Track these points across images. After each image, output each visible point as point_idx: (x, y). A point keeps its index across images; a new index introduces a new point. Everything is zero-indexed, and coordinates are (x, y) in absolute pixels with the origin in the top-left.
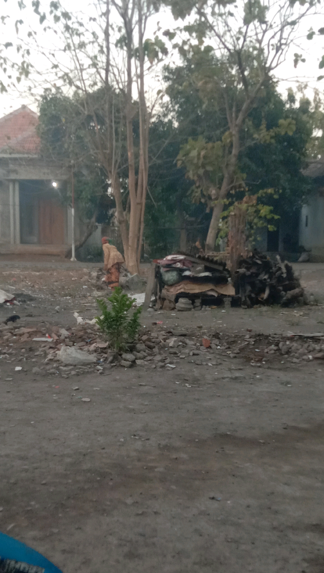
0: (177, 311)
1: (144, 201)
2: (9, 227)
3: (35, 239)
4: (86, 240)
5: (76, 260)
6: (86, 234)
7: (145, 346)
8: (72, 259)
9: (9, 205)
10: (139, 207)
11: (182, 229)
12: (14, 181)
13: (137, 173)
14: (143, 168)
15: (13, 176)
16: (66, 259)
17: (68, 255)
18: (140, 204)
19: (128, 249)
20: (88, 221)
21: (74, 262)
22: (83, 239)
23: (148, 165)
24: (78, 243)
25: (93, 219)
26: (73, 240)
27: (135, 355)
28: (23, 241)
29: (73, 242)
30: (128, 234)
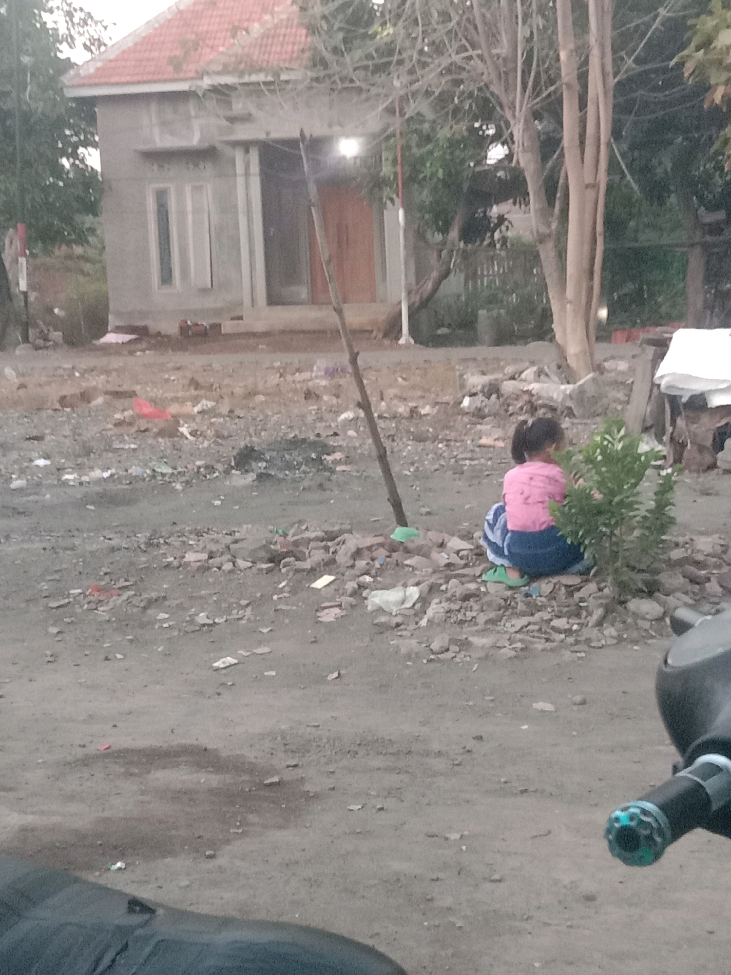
0: (721, 472)
1: (603, 178)
2: (238, 265)
3: (304, 292)
4: (435, 290)
5: (412, 341)
6: (435, 274)
7: (684, 577)
8: (402, 341)
9: (235, 207)
10: (590, 194)
11: (692, 245)
12: (246, 146)
13: (583, 104)
14: (600, 90)
15: (244, 133)
16: (387, 342)
17: (392, 329)
18: (595, 186)
19: (563, 308)
20: (439, 237)
21: (407, 346)
22: (429, 286)
23: (612, 82)
24: (416, 299)
25: (454, 234)
26: (403, 290)
27: (663, 604)
28: (273, 300)
29: (403, 294)
30: (563, 269)
